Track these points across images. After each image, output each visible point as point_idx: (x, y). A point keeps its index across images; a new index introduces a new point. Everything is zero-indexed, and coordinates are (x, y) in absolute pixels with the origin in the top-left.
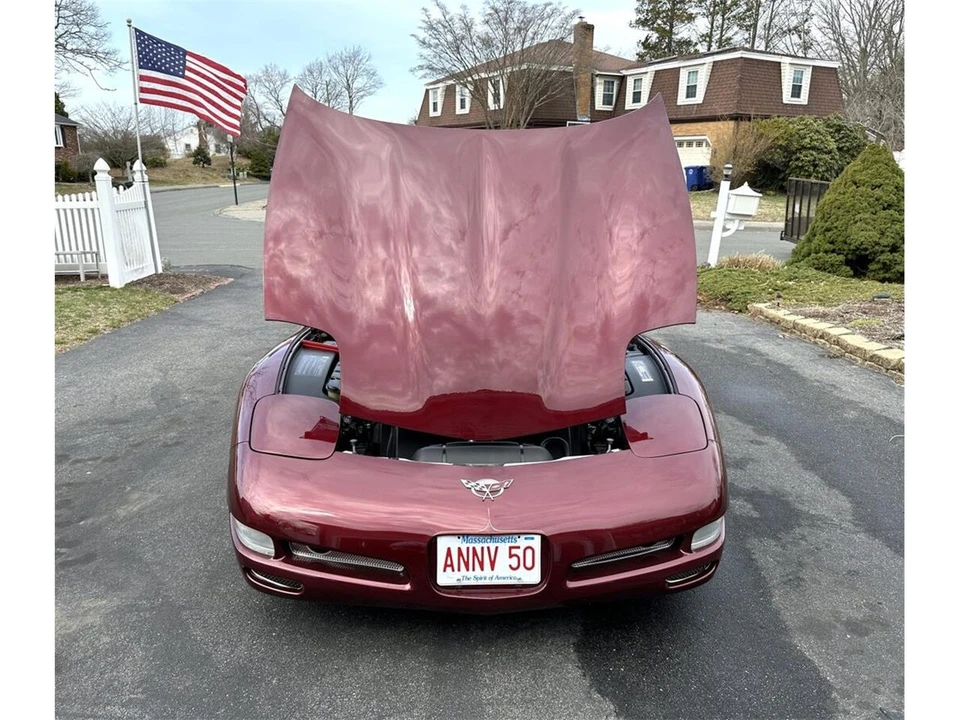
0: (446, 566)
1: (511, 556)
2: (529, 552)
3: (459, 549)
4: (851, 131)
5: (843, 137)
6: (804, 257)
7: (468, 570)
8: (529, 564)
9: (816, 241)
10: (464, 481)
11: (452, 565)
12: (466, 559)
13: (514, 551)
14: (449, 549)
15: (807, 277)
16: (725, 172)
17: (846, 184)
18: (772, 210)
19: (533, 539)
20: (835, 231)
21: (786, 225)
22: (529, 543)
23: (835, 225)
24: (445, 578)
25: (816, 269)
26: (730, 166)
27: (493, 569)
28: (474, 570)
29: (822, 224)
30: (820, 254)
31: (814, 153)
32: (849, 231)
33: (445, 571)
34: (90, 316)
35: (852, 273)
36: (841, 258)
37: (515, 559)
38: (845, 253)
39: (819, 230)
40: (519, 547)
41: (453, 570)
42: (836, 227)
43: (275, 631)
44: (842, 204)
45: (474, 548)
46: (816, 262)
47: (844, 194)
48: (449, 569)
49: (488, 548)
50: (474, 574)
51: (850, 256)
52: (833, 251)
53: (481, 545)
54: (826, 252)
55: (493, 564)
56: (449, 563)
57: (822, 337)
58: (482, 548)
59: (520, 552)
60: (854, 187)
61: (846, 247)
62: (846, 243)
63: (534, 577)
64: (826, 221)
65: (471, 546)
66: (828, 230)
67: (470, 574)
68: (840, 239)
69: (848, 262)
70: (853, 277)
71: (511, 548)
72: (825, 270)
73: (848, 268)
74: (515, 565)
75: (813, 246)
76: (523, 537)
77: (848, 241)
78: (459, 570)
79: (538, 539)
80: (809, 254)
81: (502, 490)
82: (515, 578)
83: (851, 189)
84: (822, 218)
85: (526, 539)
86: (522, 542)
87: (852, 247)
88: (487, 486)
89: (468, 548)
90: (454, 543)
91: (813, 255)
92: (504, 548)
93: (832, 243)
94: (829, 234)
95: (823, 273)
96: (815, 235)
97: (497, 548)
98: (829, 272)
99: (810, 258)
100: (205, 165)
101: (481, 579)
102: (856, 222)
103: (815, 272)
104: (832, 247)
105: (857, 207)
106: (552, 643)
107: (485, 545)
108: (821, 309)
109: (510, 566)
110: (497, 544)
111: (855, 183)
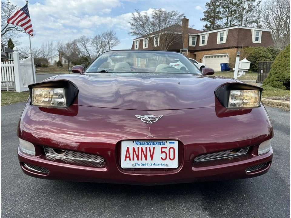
0: (126, 157)
1: (162, 152)
2: (172, 150)
3: (134, 148)
4: (276, 52)
5: (274, 53)
6: (268, 83)
7: (138, 160)
8: (172, 157)
9: (272, 77)
10: (137, 116)
11: (129, 157)
12: (137, 154)
13: (163, 150)
14: (128, 148)
15: (270, 89)
16: (238, 54)
17: (282, 57)
18: (251, 77)
19: (174, 143)
20: (279, 73)
21: (258, 77)
22: (172, 145)
23: (278, 71)
24: (125, 164)
25: (273, 87)
26: (239, 52)
27: (152, 159)
28: (141, 160)
29: (274, 71)
30: (274, 82)
31: (264, 58)
32: (284, 73)
33: (125, 160)
34: (6, 100)
35: (286, 88)
36: (282, 83)
37: (164, 154)
38: (283, 81)
39: (273, 74)
40: (166, 148)
41: (130, 160)
42: (279, 72)
43: (39, 199)
44: (281, 64)
45: (142, 148)
46: (272, 84)
47: (281, 60)
48: (128, 159)
49: (149, 148)
50: (142, 162)
51: (285, 82)
52: (279, 80)
53: (146, 146)
54: (276, 81)
55: (152, 157)
56: (128, 156)
57: (280, 105)
58: (146, 148)
59: (167, 150)
60: (285, 58)
61: (283, 79)
62: (283, 77)
63: (174, 164)
64: (275, 70)
65: (140, 146)
66: (276, 73)
67: (140, 162)
68: (281, 76)
69: (284, 84)
70: (286, 89)
71: (162, 148)
72: (276, 87)
73: (284, 86)
74: (164, 158)
75: (271, 79)
76: (168, 142)
77: (284, 77)
78: (133, 160)
79: (176, 143)
80: (270, 82)
81: (157, 119)
82: (164, 165)
83: (283, 59)
84: (274, 69)
85: (170, 143)
86: (168, 145)
87: (285, 79)
88: (149, 118)
89: (138, 148)
90: (131, 145)
91: (271, 82)
92: (158, 148)
93: (278, 78)
94: (277, 74)
95: (275, 88)
96: (271, 76)
97: (154, 148)
98: (278, 88)
99: (270, 83)
100: (61, 67)
101: (145, 165)
102: (286, 70)
103: (272, 88)
104: (278, 79)
105: (286, 65)
106: (184, 206)
107: (148, 146)
108: (278, 97)
109: (161, 158)
110: (154, 146)
111: (285, 57)
